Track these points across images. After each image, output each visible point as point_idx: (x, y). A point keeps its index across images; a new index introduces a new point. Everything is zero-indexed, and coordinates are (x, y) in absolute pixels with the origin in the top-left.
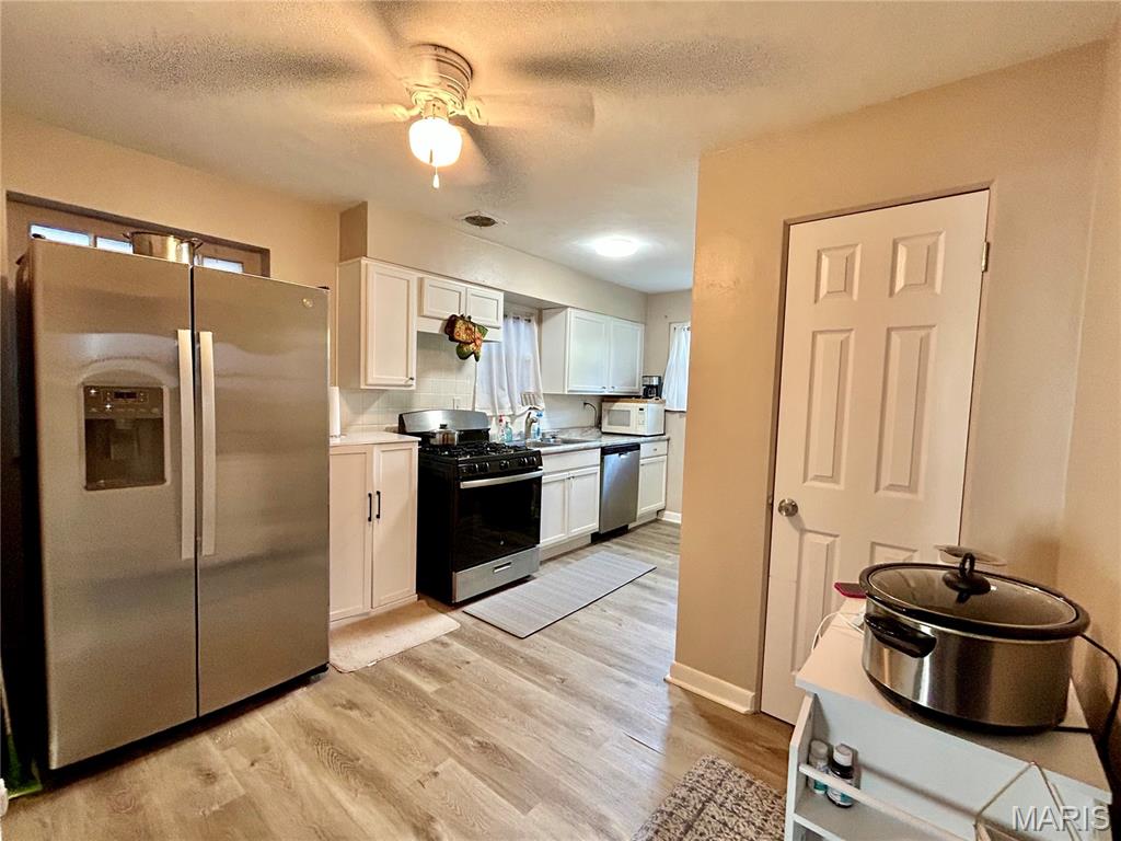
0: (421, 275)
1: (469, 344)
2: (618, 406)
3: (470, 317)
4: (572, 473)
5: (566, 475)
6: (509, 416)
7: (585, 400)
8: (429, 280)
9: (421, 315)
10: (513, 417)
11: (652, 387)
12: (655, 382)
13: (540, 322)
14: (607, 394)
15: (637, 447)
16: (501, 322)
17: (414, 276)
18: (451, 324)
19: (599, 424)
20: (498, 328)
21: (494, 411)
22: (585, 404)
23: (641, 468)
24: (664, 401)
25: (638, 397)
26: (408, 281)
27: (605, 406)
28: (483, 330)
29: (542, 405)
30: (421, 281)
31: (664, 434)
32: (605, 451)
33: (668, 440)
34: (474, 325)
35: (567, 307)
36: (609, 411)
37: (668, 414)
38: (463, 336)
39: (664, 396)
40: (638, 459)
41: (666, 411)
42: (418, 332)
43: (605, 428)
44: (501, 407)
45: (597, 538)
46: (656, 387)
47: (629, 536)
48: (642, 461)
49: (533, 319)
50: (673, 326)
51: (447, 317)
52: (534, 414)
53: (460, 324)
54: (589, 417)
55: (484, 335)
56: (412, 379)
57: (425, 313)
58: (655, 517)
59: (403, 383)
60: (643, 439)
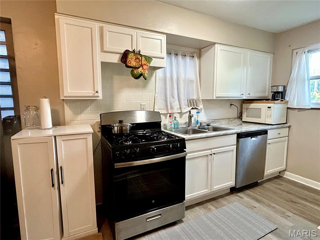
0: (101, 25)
1: (138, 68)
2: (253, 105)
3: (139, 52)
4: (214, 151)
5: (209, 152)
6: (178, 113)
7: (231, 102)
8: (106, 27)
9: (103, 51)
10: (181, 114)
11: (278, 93)
12: (281, 89)
13: (200, 57)
14: (245, 98)
15: (265, 132)
16: (164, 54)
17: (96, 26)
18: (125, 56)
19: (240, 117)
20: (163, 58)
21: (167, 110)
22: (231, 105)
23: (268, 146)
24: (288, 102)
25: (268, 100)
26: (91, 28)
27: (245, 106)
28: (149, 59)
29: (201, 106)
30: (101, 29)
31: (286, 123)
32: (240, 136)
33: (289, 127)
34: (141, 56)
35: (215, 43)
36: (247, 109)
37: (290, 111)
38: (133, 63)
39: (287, 98)
40: (266, 140)
41: (288, 108)
42: (101, 62)
43: (245, 118)
44: (172, 108)
45: (234, 190)
46: (282, 93)
47: (258, 189)
48: (268, 141)
49: (195, 55)
50: (295, 52)
51: (123, 52)
52: (194, 112)
53: (131, 56)
54: (234, 112)
55: (149, 62)
56: (97, 92)
57: (105, 49)
58: (278, 174)
59: (91, 95)
60: (270, 127)
